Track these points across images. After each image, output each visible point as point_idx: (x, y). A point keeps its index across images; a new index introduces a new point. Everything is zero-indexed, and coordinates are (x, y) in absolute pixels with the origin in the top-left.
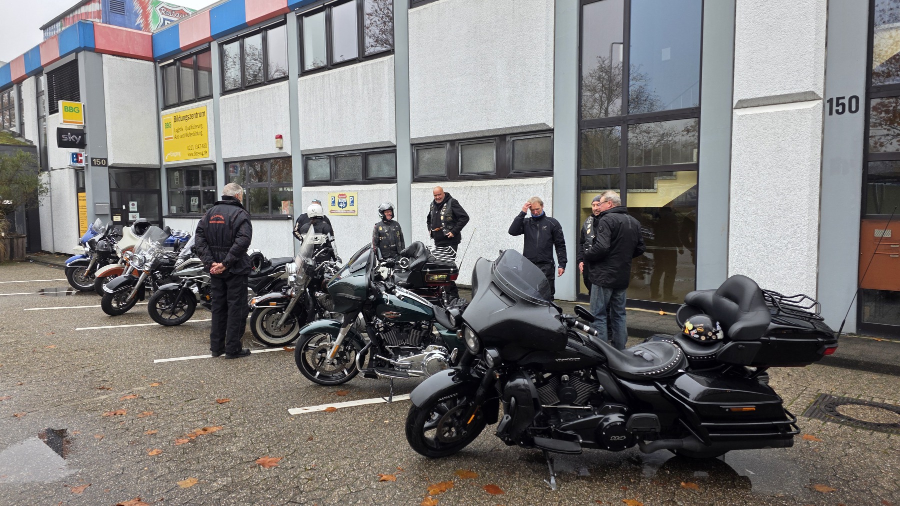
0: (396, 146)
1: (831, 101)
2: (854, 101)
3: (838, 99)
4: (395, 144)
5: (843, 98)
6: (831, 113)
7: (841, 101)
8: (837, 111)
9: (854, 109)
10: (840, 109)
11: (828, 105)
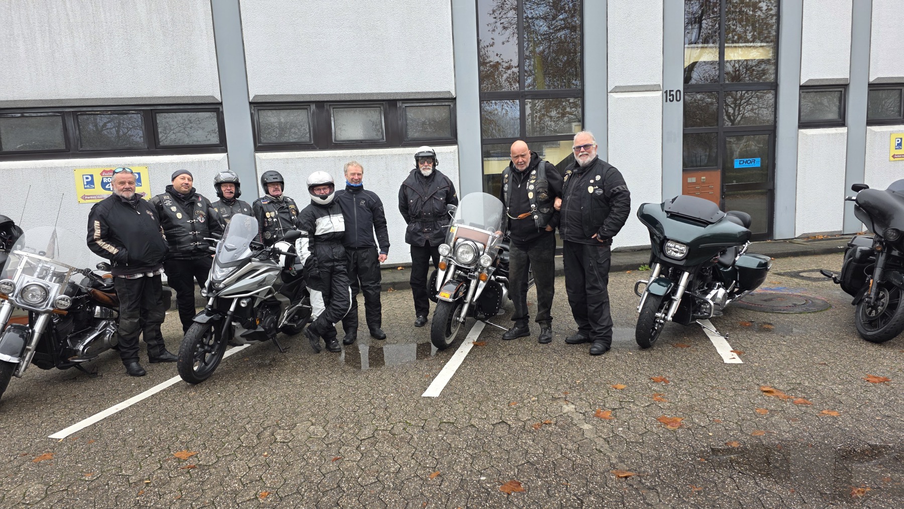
0: (221, 104)
1: (666, 92)
2: (678, 93)
3: (670, 91)
4: (220, 101)
5: (673, 91)
6: (666, 101)
7: (672, 93)
8: (670, 99)
9: (678, 99)
10: (671, 97)
11: (665, 95)
